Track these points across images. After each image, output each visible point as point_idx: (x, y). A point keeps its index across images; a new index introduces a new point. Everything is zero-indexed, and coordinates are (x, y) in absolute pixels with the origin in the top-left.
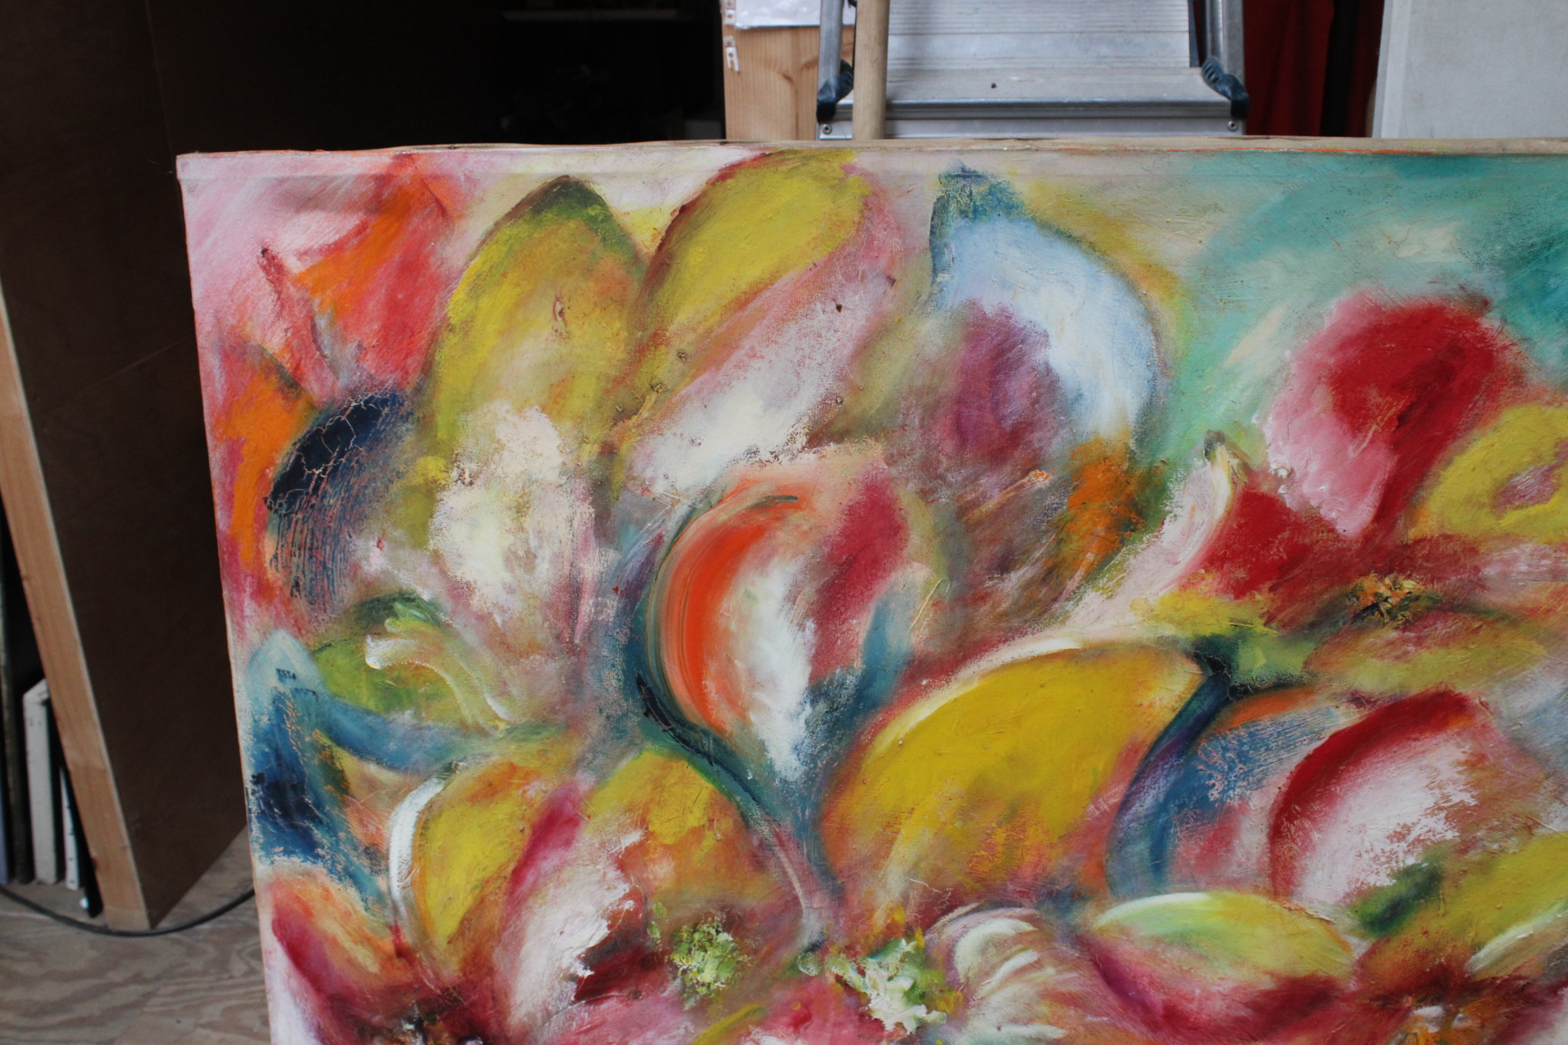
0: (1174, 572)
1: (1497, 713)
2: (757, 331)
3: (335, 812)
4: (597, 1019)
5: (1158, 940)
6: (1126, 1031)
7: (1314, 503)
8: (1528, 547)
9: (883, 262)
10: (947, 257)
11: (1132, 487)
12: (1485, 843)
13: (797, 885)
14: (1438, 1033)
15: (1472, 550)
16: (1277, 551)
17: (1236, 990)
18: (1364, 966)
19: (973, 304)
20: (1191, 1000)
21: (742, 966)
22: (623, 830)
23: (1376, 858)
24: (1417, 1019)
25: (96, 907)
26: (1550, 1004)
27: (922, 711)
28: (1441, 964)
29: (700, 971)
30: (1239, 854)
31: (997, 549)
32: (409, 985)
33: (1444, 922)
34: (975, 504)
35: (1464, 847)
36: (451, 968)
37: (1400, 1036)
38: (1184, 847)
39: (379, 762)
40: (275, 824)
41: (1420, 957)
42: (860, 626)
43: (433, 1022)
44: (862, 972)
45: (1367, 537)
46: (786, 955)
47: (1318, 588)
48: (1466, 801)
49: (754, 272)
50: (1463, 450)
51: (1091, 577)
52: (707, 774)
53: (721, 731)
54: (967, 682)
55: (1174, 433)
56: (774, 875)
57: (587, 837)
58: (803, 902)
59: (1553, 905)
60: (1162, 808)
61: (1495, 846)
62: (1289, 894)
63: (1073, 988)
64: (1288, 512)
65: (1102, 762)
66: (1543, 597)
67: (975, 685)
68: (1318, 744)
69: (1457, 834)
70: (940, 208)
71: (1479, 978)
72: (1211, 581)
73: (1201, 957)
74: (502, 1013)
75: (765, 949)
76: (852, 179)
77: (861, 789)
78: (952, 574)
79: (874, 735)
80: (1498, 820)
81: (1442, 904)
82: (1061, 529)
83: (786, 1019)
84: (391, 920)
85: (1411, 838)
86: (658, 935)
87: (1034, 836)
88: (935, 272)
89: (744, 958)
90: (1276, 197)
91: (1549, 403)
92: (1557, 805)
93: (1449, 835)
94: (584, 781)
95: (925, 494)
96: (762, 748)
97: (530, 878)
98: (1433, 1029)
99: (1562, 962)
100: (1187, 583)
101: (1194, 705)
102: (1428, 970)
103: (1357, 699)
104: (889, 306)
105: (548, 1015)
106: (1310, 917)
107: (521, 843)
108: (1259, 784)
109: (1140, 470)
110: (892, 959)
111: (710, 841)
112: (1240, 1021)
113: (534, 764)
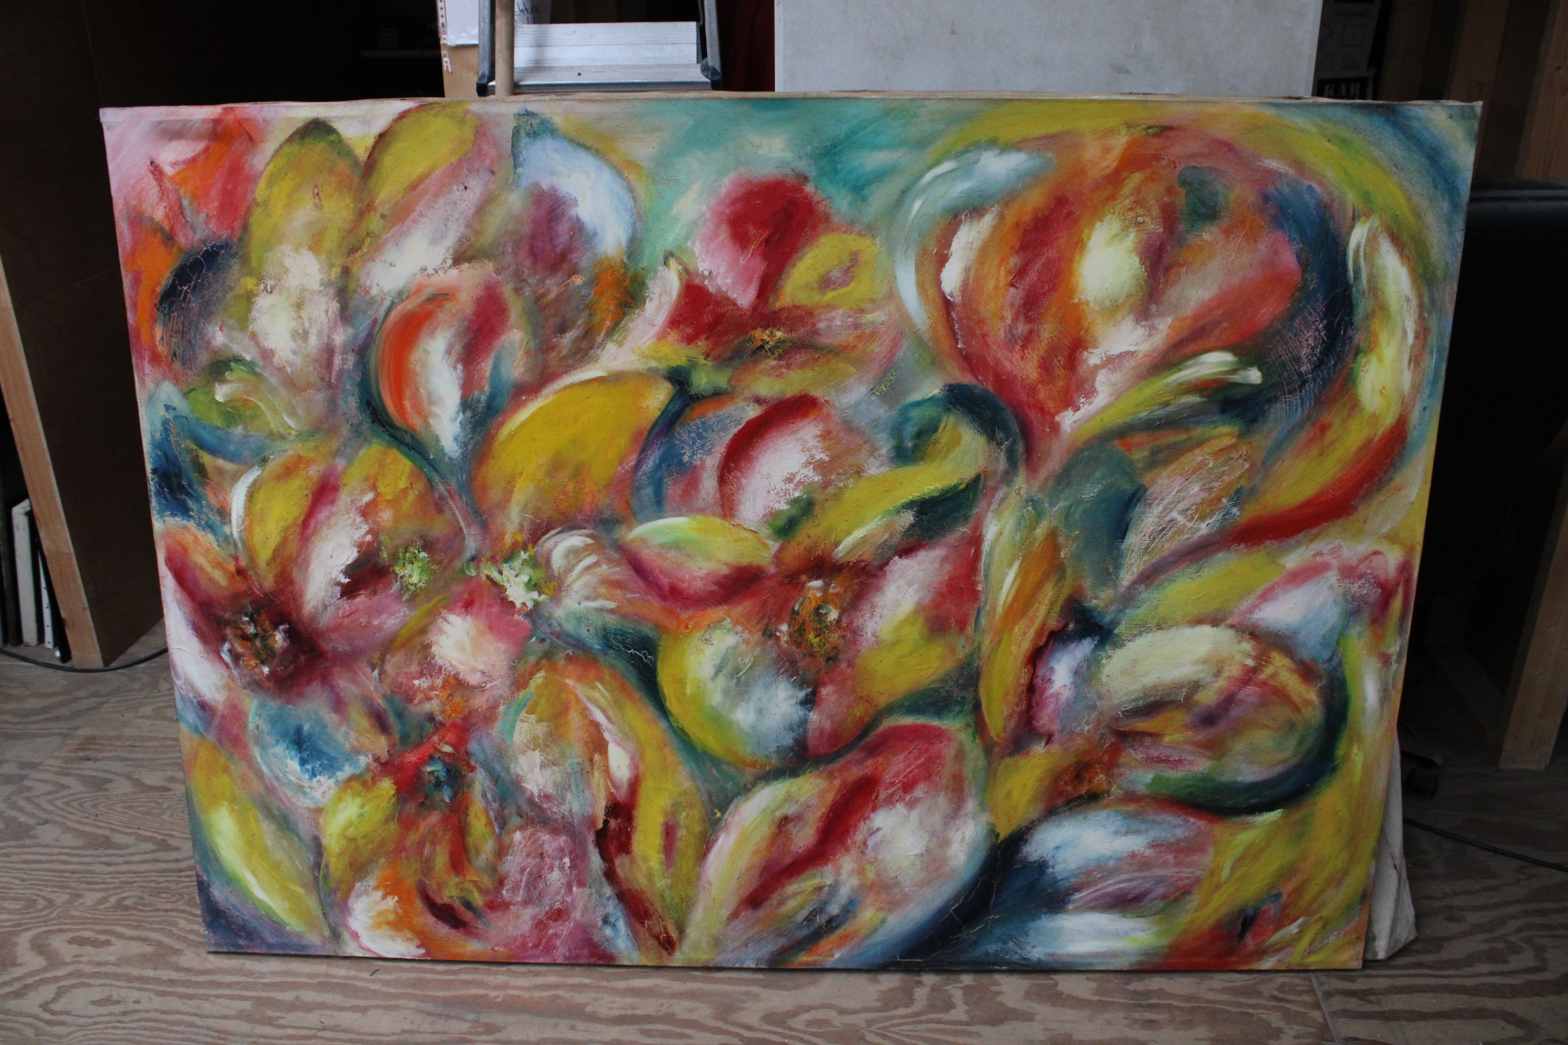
0: (653, 331)
1: (834, 406)
2: (423, 202)
3: (200, 489)
4: (353, 608)
5: (663, 546)
6: (649, 601)
7: (724, 289)
8: (840, 311)
9: (488, 162)
10: (521, 159)
11: (627, 283)
12: (836, 482)
13: (461, 521)
14: (822, 596)
15: (810, 314)
16: (707, 318)
17: (708, 574)
18: (778, 558)
19: (536, 185)
20: (684, 582)
21: (433, 572)
22: (363, 492)
23: (778, 493)
24: (809, 589)
25: (66, 655)
26: (880, 576)
27: (523, 415)
28: (819, 555)
29: (411, 576)
30: (703, 494)
31: (558, 320)
32: (245, 592)
33: (819, 530)
34: (544, 295)
35: (826, 485)
36: (269, 582)
37: (801, 600)
38: (672, 490)
39: (224, 458)
40: (166, 498)
41: (807, 551)
42: (487, 366)
43: (259, 614)
44: (501, 573)
45: (754, 308)
46: (458, 564)
47: (731, 337)
48: (823, 458)
49: (420, 170)
50: (801, 259)
51: (610, 333)
52: (408, 456)
53: (413, 430)
54: (547, 397)
55: (647, 252)
56: (448, 513)
57: (344, 498)
58: (465, 531)
59: (875, 518)
60: (658, 467)
61: (842, 484)
62: (732, 516)
63: (618, 577)
64: (711, 294)
65: (623, 441)
66: (851, 339)
67: (551, 398)
68: (740, 427)
69: (820, 478)
70: (516, 132)
71: (840, 562)
72: (674, 335)
73: (688, 556)
74: (299, 607)
75: (446, 561)
76: (469, 117)
77: (492, 462)
78: (535, 335)
79: (498, 429)
80: (842, 469)
81: (816, 519)
82: (590, 308)
83: (460, 604)
84: (233, 552)
85: (796, 481)
86: (385, 556)
87: (589, 486)
88: (515, 167)
89: (434, 567)
90: (691, 123)
91: (845, 232)
92: (872, 459)
93: (816, 479)
94: (341, 463)
95: (518, 290)
96: (437, 439)
97: (313, 524)
98: (819, 594)
99: (883, 551)
100: (661, 336)
101: (671, 406)
102: (812, 559)
103: (758, 401)
104: (492, 186)
105: (325, 607)
106: (745, 529)
107: (306, 503)
108: (709, 452)
109: (630, 273)
110: (517, 563)
111: (412, 496)
112: (712, 593)
113: (312, 455)
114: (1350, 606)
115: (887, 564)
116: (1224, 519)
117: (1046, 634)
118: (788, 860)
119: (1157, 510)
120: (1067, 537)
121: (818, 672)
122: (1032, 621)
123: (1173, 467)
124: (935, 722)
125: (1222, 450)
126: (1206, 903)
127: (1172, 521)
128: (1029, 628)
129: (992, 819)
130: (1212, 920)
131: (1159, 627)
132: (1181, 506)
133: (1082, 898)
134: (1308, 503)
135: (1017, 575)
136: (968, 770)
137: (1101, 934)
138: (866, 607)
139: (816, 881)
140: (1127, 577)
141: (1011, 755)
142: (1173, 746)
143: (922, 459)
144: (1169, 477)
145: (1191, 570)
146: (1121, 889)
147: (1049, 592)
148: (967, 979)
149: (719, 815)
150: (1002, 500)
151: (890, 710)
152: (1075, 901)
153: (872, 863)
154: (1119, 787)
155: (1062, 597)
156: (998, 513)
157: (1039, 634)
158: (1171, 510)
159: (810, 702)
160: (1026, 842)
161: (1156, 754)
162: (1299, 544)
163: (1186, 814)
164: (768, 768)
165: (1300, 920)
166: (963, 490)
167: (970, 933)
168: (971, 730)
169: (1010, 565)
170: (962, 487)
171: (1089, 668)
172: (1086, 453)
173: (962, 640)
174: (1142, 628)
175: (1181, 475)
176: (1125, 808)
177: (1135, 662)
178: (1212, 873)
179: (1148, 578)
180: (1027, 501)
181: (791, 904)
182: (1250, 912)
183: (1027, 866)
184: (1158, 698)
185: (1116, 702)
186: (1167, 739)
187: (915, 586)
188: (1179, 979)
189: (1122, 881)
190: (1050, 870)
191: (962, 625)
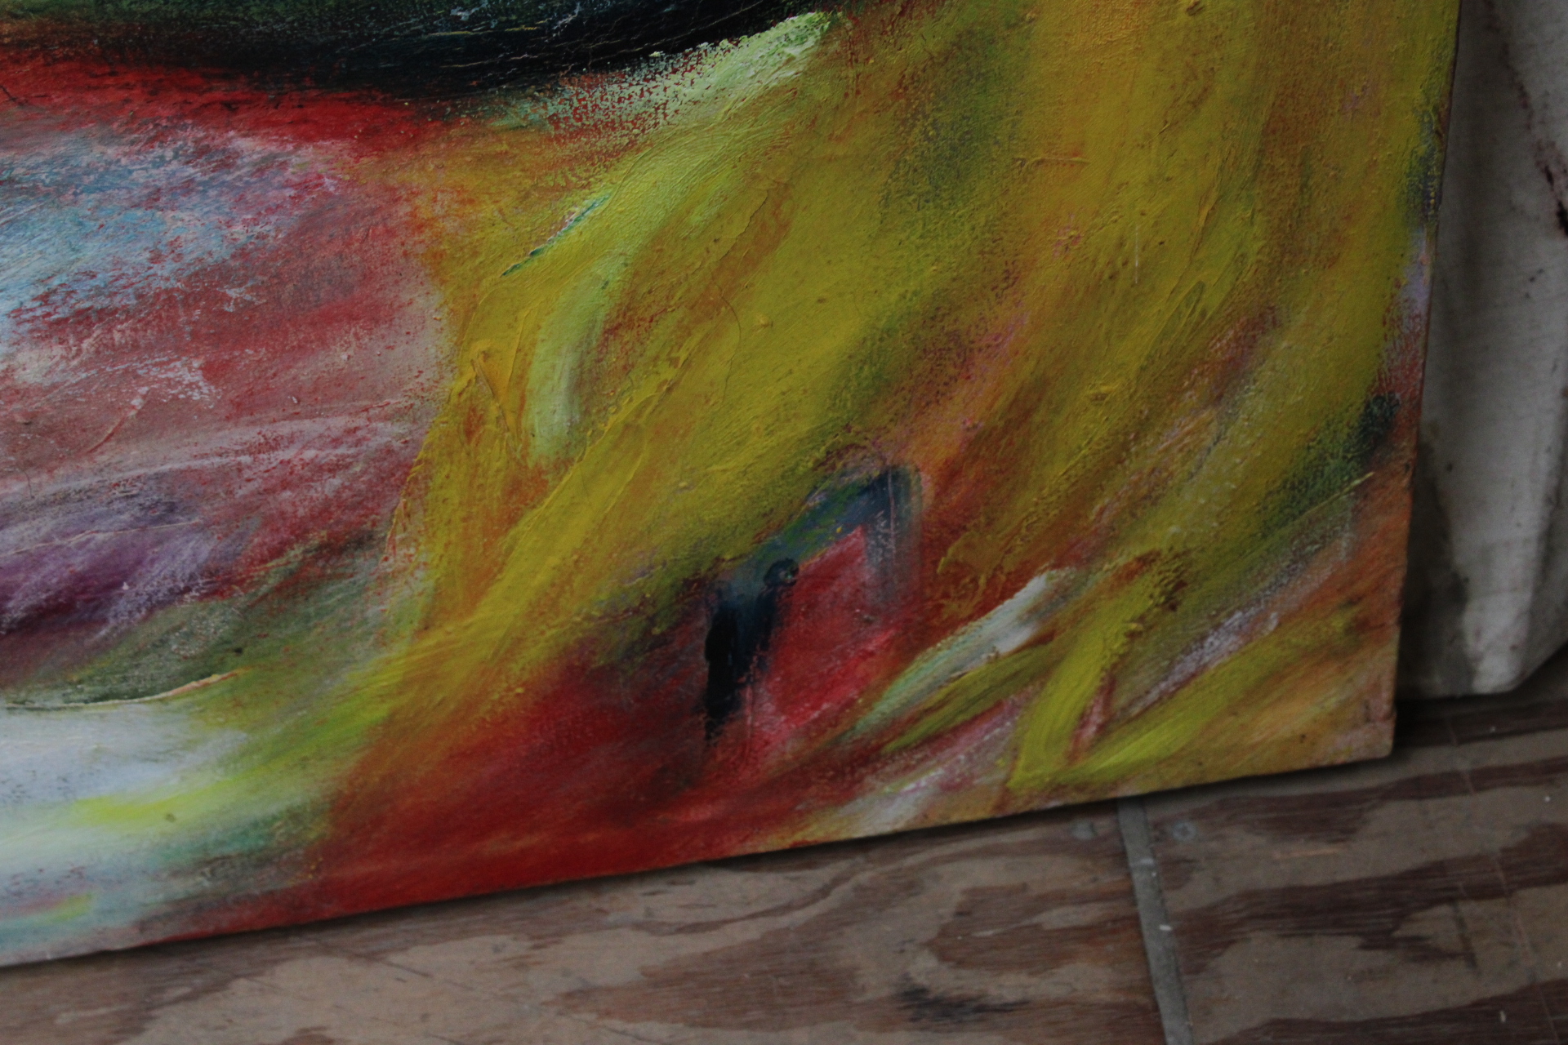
126: (474, 578)
130: (536, 653)
163: (200, 115)
165: (1036, 586)
178: (471, 426)
182: (745, 586)
188: (420, 956)
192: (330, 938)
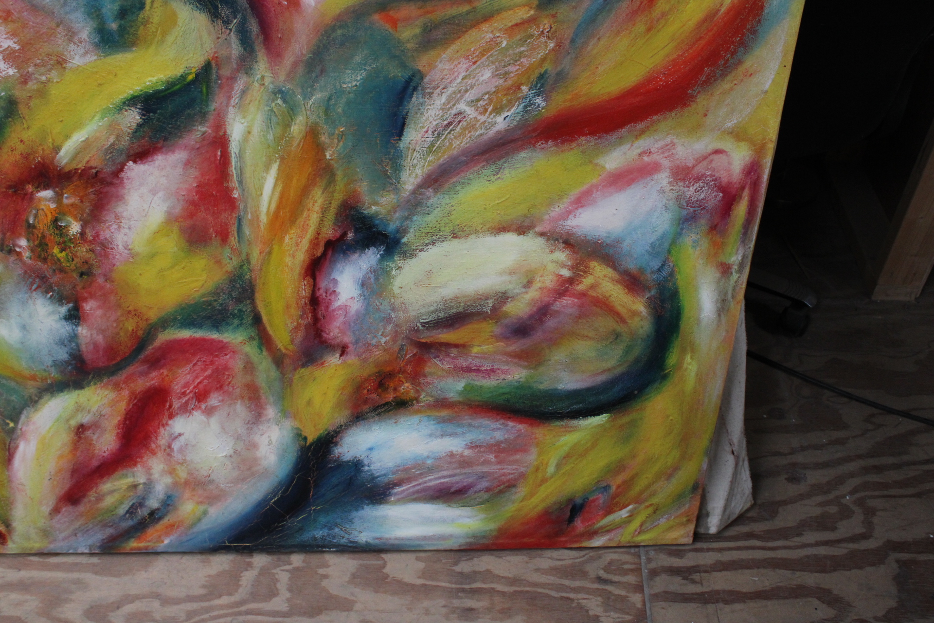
12: (36, 76)
14: (57, 207)
24: (40, 200)
26: (117, 184)
28: (39, 162)
33: (30, 133)
35: (25, 80)
37: (34, 212)
41: (24, 158)
48: (12, 46)
59: (93, 117)
61: (44, 78)
69: (16, 71)
71: (67, 170)
80: (39, 59)
81: (23, 120)
92: (72, 47)
93: (11, 72)
98: (53, 206)
99: (113, 156)
102: (33, 166)
114: (685, 212)
115: (121, 170)
116: (525, 110)
117: (322, 244)
118: (95, 463)
119: (440, 101)
120: (331, 135)
121: (74, 287)
122: (304, 229)
123: (454, 47)
124: (214, 336)
125: (516, 25)
126: (532, 494)
127: (460, 113)
128: (302, 237)
129: (297, 424)
130: (540, 508)
131: (455, 236)
132: (470, 96)
133: (403, 491)
134: (633, 92)
135: (277, 179)
136: (261, 380)
137: (428, 521)
138: (110, 217)
139: (130, 480)
140: (410, 179)
141: (304, 365)
142: (483, 356)
143: (133, 44)
144: (451, 60)
145: (488, 171)
146: (442, 483)
147: (317, 198)
148: (297, 560)
149: (12, 425)
150: (244, 92)
151: (164, 323)
152: (396, 494)
153: (182, 464)
154: (428, 395)
155: (335, 205)
156: (240, 107)
157: (314, 243)
158: (458, 101)
159: (75, 316)
160: (336, 444)
161: (465, 364)
162: (621, 140)
163: (504, 418)
164: (49, 381)
165: (631, 507)
166: (193, 82)
167: (294, 522)
168: (255, 343)
169: (267, 168)
170: (191, 77)
171: (377, 279)
172: (339, 32)
173: (227, 252)
174: (434, 237)
175: (467, 58)
176: (437, 414)
177: (429, 273)
178: (537, 470)
179: (436, 180)
180: (275, 93)
181: (109, 501)
182: (579, 501)
183: (341, 465)
184: (461, 310)
185: (414, 313)
186: (475, 350)
187: (161, 194)
188: (509, 558)
189: (444, 477)
190: (367, 468)
191: (224, 236)
192: (492, 552)
